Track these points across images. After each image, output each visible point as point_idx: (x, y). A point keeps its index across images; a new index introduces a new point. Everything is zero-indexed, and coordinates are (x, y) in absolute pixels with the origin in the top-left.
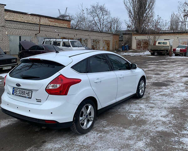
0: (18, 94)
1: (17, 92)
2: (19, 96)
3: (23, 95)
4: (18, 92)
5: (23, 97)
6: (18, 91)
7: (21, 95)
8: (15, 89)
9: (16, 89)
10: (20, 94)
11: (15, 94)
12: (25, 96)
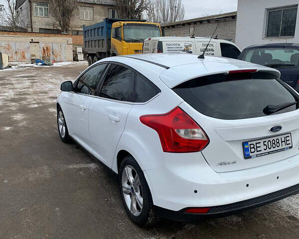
0: (263, 151)
1: (258, 149)
2: (269, 153)
3: (277, 148)
4: (263, 147)
5: (277, 151)
6: (261, 145)
7: (272, 149)
8: (249, 143)
9: (254, 143)
10: (268, 150)
11: (256, 153)
12: (281, 147)
